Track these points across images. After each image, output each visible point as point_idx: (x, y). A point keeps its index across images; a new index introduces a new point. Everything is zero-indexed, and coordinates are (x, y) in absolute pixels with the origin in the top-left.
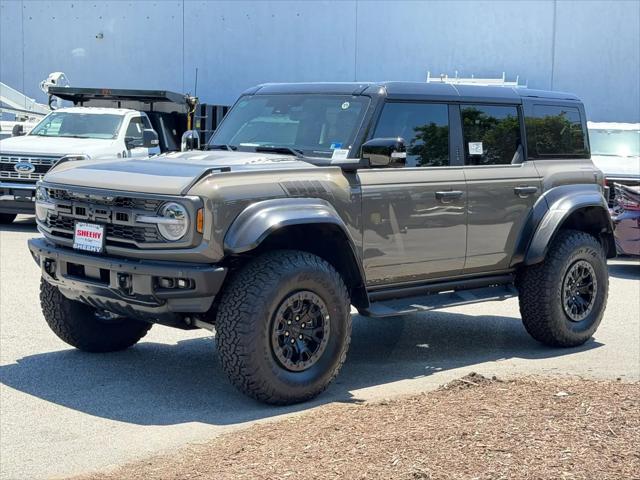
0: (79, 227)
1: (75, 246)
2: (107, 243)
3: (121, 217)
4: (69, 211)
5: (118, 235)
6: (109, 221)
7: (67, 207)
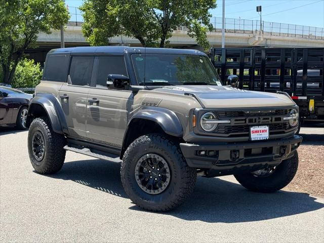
0: (252, 129)
1: (253, 139)
2: (270, 134)
3: (277, 119)
4: (244, 122)
5: (275, 128)
6: (270, 122)
7: (242, 120)
